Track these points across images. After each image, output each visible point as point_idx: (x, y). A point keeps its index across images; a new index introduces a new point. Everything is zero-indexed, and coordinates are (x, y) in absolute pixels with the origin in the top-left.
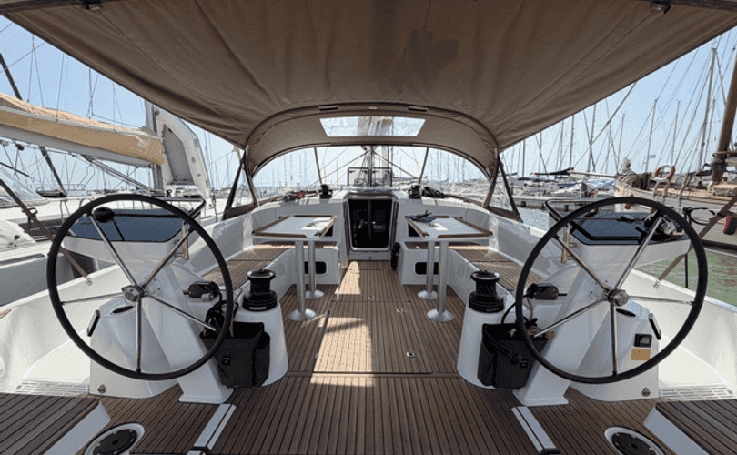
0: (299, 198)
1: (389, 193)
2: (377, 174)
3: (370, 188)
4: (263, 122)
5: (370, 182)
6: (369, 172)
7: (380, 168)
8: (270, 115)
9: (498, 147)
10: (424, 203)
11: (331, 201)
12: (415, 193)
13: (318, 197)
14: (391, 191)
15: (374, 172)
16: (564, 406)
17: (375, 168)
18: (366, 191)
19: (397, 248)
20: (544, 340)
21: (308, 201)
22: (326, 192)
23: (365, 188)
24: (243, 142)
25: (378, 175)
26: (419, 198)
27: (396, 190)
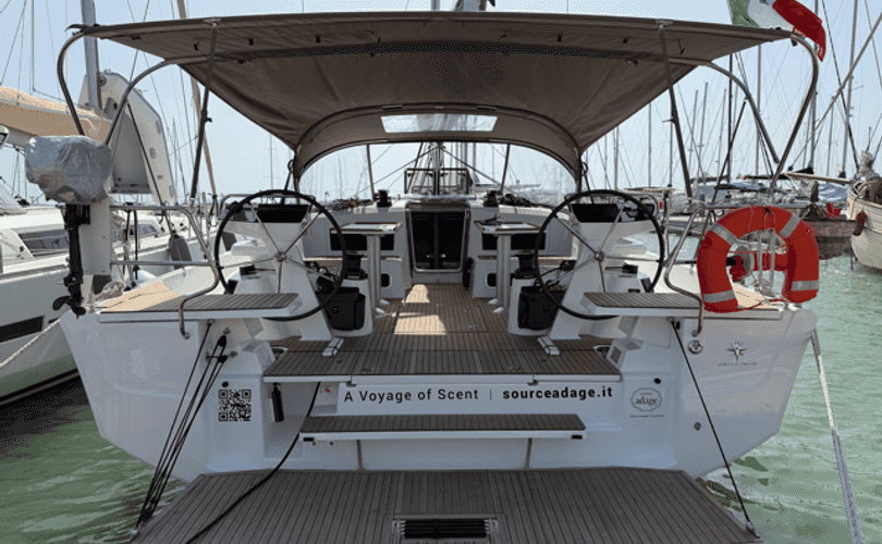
0: (352, 207)
1: (463, 204)
2: (447, 178)
3: (437, 197)
4: (320, 122)
5: (436, 189)
6: (436, 174)
7: (451, 169)
8: (329, 113)
9: (577, 146)
10: (501, 211)
11: (390, 209)
12: (491, 200)
13: (375, 205)
14: (464, 200)
15: (443, 175)
16: (577, 340)
17: (444, 169)
18: (432, 200)
19: (469, 263)
20: (561, 293)
21: (364, 210)
22: (383, 199)
23: (430, 196)
24: (297, 141)
25: (450, 180)
26: (496, 205)
27: (471, 199)
